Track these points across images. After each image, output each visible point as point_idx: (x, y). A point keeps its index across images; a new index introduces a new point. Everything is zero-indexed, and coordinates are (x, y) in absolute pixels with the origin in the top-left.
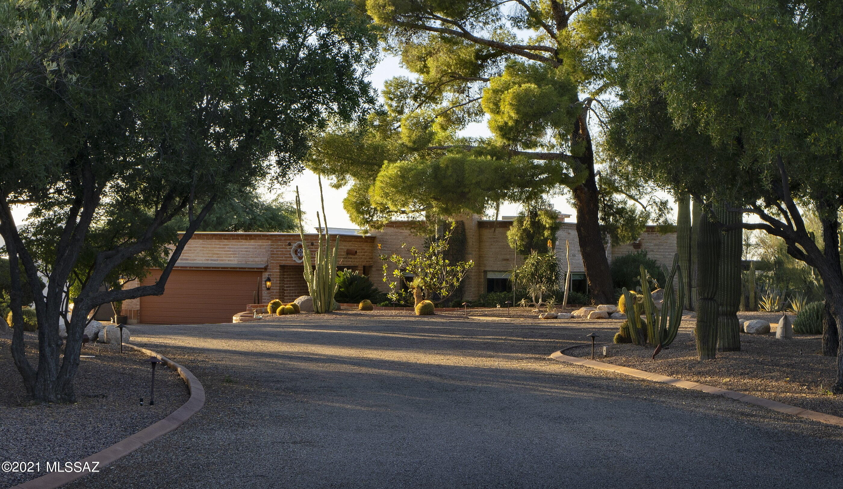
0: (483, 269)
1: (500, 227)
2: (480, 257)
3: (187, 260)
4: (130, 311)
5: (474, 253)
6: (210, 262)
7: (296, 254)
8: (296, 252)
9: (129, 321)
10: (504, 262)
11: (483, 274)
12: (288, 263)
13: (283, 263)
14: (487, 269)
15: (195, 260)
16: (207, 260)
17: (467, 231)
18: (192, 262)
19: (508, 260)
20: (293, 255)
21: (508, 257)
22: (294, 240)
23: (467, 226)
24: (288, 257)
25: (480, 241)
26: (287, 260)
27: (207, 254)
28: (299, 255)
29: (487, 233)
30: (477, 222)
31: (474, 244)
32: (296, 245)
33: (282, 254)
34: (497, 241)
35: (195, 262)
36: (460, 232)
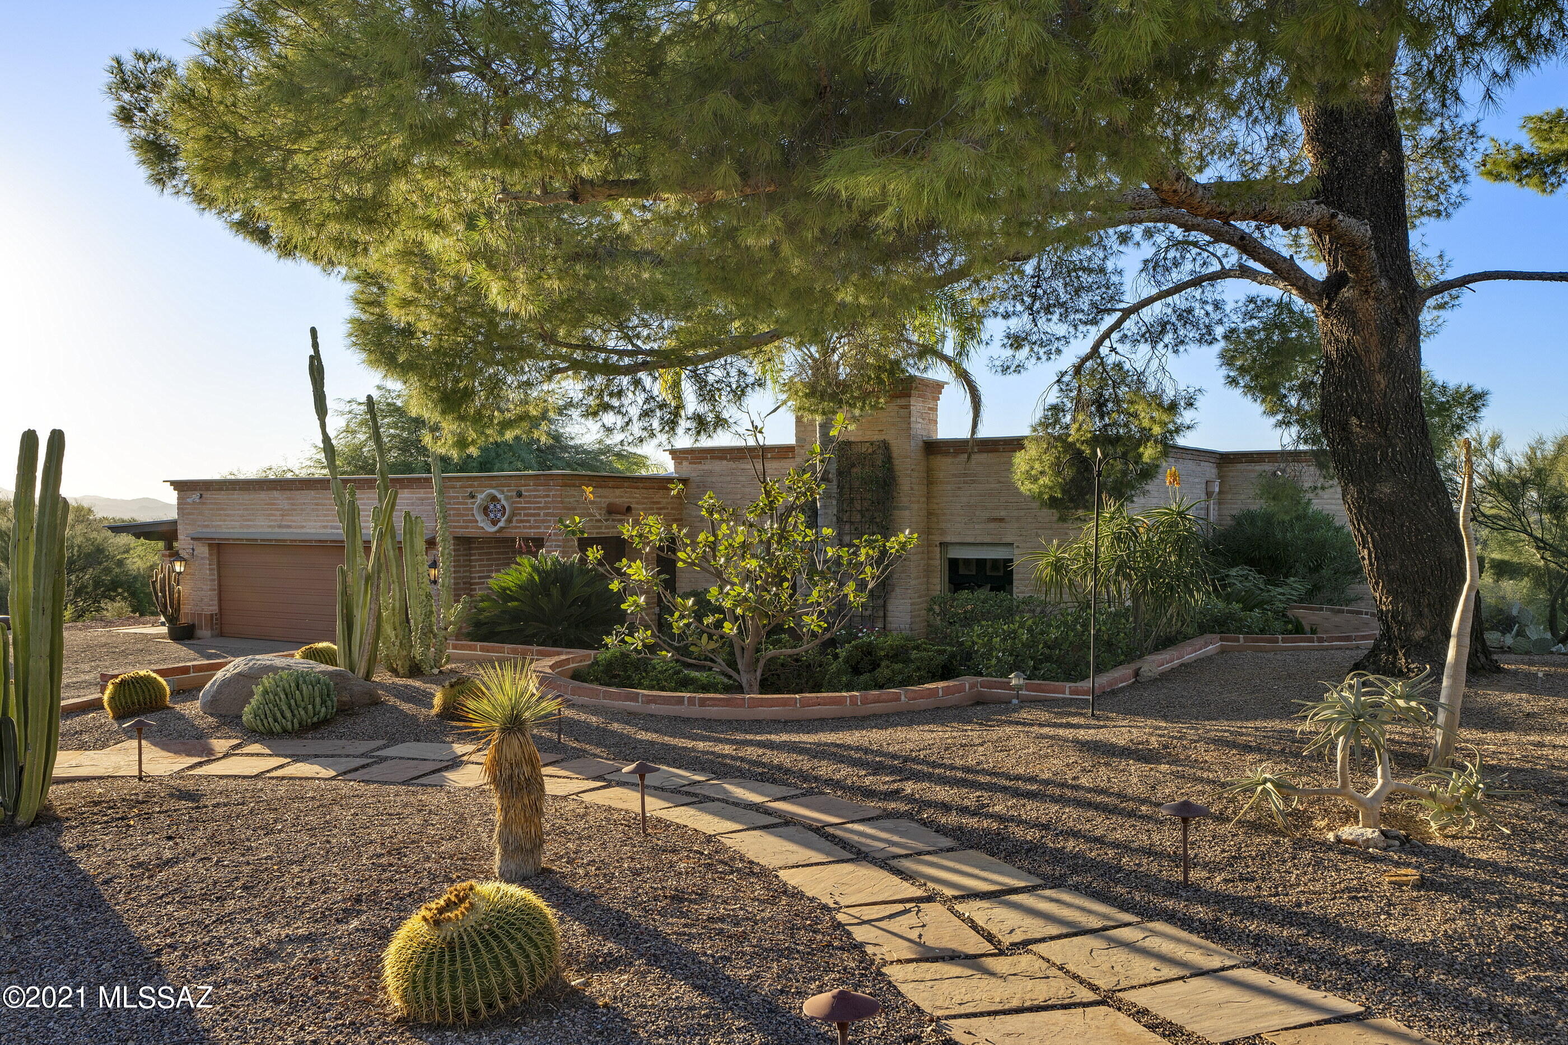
0: (937, 539)
1: (980, 451)
2: (930, 514)
3: (289, 527)
4: (200, 615)
5: (915, 506)
6: (329, 531)
7: (486, 514)
8: (485, 510)
9: (199, 633)
10: (992, 525)
11: (938, 549)
12: (470, 532)
13: (461, 532)
14: (948, 539)
15: (303, 527)
16: (325, 527)
17: (896, 462)
18: (299, 531)
19: (1001, 520)
20: (479, 517)
21: (1003, 513)
22: (480, 486)
23: (896, 452)
24: (471, 521)
25: (930, 480)
26: (467, 527)
27: (325, 516)
28: (492, 516)
29: (945, 465)
30: (921, 444)
31: (916, 487)
32: (483, 496)
33: (459, 515)
34: (974, 482)
35: (303, 531)
36: (879, 463)
